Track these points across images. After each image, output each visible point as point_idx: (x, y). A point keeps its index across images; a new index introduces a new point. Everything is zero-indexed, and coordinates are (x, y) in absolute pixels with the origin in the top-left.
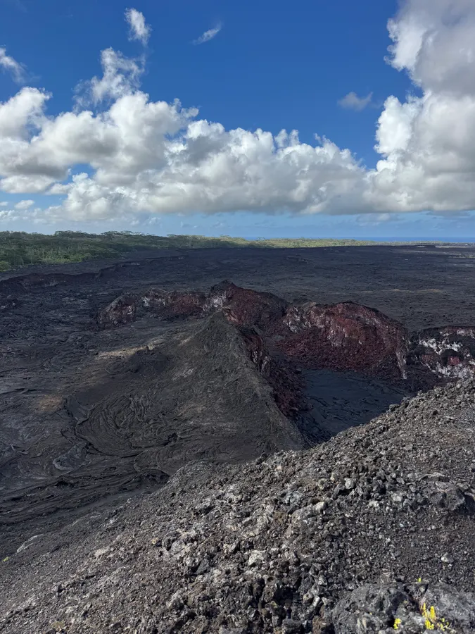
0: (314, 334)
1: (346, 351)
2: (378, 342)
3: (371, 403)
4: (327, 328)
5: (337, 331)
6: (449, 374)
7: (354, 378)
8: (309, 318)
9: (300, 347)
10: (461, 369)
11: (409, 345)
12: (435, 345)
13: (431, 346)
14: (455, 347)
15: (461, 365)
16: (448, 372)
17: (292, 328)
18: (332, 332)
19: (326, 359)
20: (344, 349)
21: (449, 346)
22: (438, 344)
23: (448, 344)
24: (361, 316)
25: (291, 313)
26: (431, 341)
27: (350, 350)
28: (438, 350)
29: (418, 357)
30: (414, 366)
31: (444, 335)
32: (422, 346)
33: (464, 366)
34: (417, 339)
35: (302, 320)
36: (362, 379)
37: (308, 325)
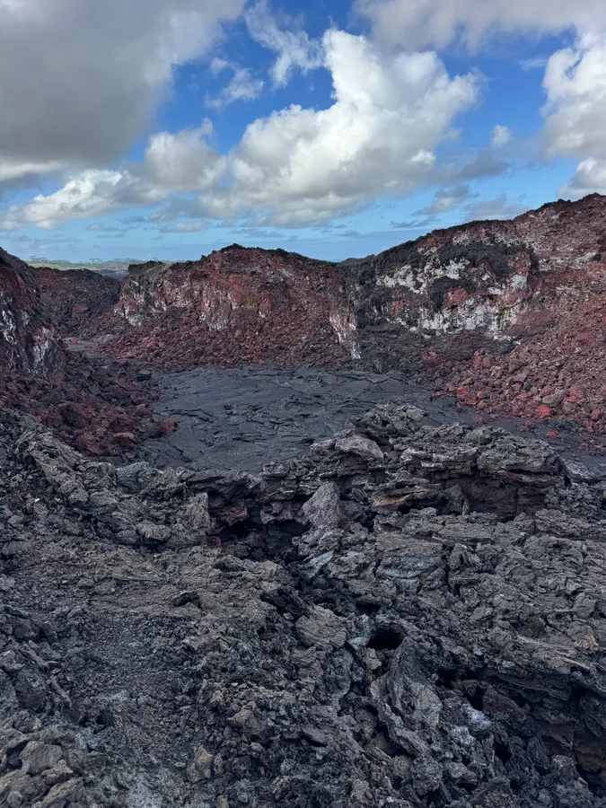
0: (173, 317)
1: (238, 333)
2: (294, 309)
3: (309, 402)
4: (197, 304)
5: (217, 301)
6: (446, 326)
7: (261, 372)
8: (162, 294)
9: (147, 342)
10: (471, 309)
11: (356, 294)
12: (410, 277)
13: (402, 283)
14: (453, 271)
15: (470, 302)
16: (444, 322)
17: (132, 321)
18: (207, 305)
19: (202, 353)
20: (233, 331)
21: (439, 272)
22: (416, 274)
23: (438, 267)
24: (258, 269)
25: (127, 292)
26: (402, 273)
27: (245, 330)
28: (418, 285)
29: (379, 309)
30: (372, 329)
31: (427, 253)
32: (384, 288)
33: (477, 303)
34: (372, 275)
35: (149, 301)
36: (276, 372)
37: (160, 308)
